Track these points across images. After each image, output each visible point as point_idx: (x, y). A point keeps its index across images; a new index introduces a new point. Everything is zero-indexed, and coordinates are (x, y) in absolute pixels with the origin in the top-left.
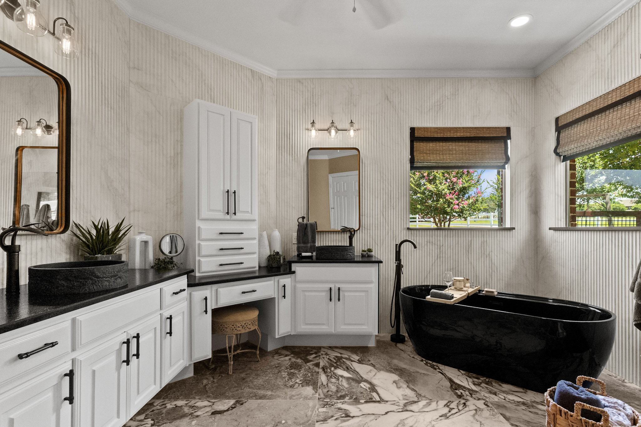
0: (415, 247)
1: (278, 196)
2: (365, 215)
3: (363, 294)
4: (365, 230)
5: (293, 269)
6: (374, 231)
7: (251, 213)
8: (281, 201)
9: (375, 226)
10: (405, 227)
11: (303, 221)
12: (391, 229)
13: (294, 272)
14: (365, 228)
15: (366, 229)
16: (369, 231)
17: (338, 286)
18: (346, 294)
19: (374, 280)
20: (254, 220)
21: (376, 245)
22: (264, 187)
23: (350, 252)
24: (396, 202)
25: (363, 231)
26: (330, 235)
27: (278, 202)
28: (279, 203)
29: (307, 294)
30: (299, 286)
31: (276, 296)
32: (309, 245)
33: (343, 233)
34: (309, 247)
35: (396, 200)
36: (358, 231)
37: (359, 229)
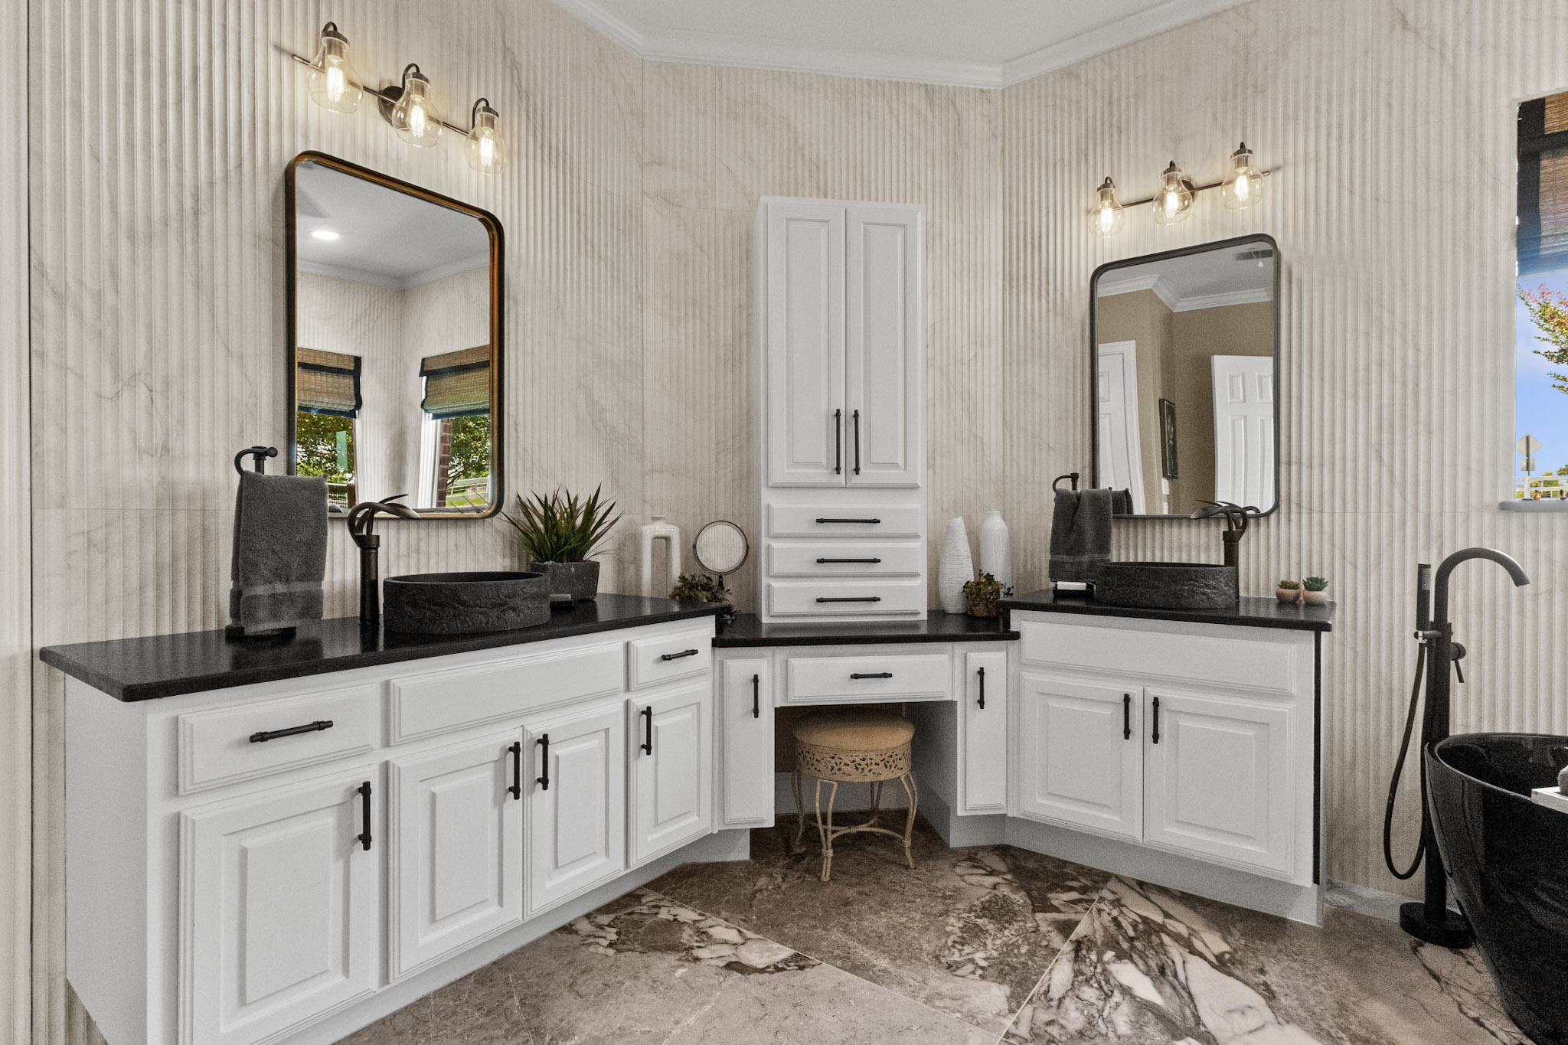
0: (1519, 579)
1: (1008, 419)
2: (1300, 462)
3: (1250, 732)
4: (1300, 513)
5: (1013, 628)
6: (1337, 517)
7: (905, 469)
8: (1015, 432)
9: (1344, 500)
10: (1488, 499)
11: (1074, 487)
12: (1416, 509)
13: (1016, 636)
14: (1299, 506)
15: (1304, 511)
16: (1315, 516)
17: (1154, 691)
18: (1184, 722)
19: (1294, 690)
20: (914, 488)
21: (1349, 568)
22: (966, 395)
23: (1207, 586)
24: (1442, 407)
25: (1294, 516)
26: (1166, 530)
27: (1008, 436)
28: (1011, 437)
29: (1053, 703)
30: (1031, 677)
31: (957, 697)
32: (1086, 558)
33: (1203, 521)
34: (1085, 567)
35: (1442, 399)
36: (1273, 516)
37: (1277, 506)
